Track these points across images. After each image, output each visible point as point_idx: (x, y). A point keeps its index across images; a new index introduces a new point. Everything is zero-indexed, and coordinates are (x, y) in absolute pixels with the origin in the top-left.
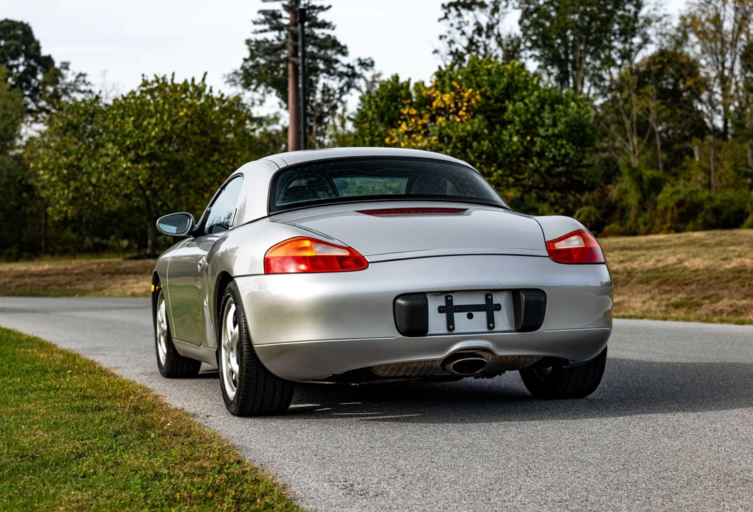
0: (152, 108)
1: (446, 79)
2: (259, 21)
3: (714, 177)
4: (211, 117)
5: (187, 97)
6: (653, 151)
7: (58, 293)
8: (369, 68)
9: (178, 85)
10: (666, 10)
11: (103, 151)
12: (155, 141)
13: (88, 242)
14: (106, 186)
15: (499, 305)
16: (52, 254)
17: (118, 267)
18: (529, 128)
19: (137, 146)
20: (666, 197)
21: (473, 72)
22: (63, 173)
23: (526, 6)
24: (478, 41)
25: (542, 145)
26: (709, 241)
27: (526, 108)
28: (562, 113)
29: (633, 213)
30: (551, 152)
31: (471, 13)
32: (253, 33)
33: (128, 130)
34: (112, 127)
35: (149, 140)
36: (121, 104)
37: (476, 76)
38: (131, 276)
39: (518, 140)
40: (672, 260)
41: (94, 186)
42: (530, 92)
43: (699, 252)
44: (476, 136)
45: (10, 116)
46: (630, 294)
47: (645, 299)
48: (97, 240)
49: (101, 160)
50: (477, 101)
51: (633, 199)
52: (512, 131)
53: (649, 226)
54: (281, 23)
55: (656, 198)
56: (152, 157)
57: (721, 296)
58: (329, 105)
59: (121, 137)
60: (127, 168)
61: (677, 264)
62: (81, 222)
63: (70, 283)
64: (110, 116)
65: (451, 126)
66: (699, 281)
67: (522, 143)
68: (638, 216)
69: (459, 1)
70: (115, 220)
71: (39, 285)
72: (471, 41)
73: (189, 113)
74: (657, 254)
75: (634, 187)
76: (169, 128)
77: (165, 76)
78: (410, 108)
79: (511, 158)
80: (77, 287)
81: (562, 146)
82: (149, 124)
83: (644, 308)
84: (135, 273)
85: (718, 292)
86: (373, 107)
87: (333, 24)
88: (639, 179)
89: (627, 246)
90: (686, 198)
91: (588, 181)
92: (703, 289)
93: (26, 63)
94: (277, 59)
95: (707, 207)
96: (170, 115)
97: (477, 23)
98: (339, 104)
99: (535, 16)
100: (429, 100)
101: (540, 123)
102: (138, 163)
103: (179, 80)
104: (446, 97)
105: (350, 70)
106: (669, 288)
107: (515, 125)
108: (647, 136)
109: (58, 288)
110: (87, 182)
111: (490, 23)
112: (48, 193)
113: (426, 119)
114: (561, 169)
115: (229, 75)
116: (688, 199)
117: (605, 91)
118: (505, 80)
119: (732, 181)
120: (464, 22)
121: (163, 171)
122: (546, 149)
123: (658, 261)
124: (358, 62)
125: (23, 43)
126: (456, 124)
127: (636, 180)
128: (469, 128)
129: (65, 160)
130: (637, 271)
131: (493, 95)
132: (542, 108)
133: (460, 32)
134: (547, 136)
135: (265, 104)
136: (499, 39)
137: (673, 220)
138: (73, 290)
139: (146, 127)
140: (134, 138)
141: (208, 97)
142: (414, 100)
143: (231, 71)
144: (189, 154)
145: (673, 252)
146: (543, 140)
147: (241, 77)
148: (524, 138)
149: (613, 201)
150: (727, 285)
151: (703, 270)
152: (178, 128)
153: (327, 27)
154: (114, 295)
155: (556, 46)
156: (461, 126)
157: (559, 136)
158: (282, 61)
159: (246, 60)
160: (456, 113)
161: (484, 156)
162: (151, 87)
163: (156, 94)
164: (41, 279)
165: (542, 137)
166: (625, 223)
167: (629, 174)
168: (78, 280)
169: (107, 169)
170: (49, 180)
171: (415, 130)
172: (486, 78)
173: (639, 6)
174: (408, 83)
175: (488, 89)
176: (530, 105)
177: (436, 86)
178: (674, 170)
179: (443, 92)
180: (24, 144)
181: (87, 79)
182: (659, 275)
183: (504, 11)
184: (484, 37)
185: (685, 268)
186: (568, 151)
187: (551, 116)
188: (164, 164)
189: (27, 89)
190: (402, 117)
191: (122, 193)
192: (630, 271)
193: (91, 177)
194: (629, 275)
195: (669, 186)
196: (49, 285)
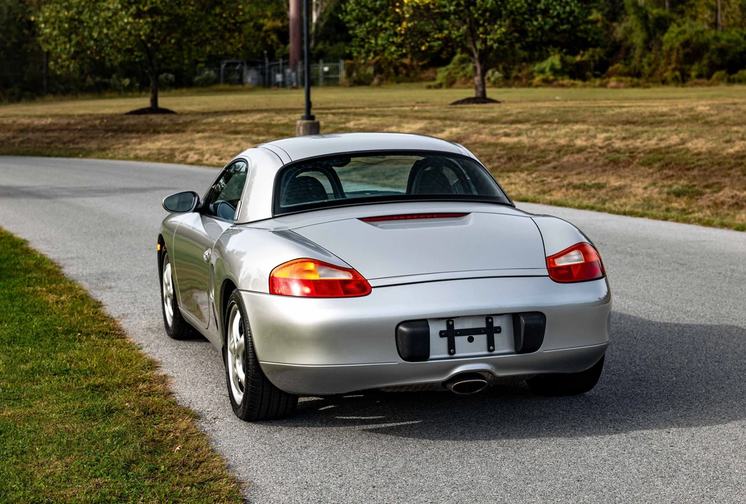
3: (721, 16)
7: (62, 152)
11: (104, 5)
13: (90, 81)
14: (107, 40)
15: (499, 328)
16: (54, 93)
17: (120, 123)
20: (672, 37)
22: (65, 28)
26: (713, 118)
29: (638, 52)
30: (555, 9)
38: (134, 135)
40: (675, 139)
41: (95, 40)
43: (702, 132)
46: (632, 177)
47: (646, 185)
48: (98, 79)
49: (102, 14)
51: (638, 38)
53: (654, 66)
55: (661, 38)
56: (153, 11)
57: (723, 185)
60: (129, 23)
61: (679, 144)
63: (72, 141)
66: (701, 166)
68: (643, 56)
71: (42, 142)
74: (660, 131)
75: (639, 26)
79: (515, 15)
80: (80, 146)
81: (567, 3)
83: (646, 195)
84: (138, 132)
85: (720, 181)
88: (644, 18)
89: (630, 119)
90: (692, 39)
91: (593, 39)
92: (705, 175)
95: (713, 47)
102: (140, 18)
106: (671, 173)
109: (61, 146)
110: (89, 37)
112: (50, 47)
114: (565, 27)
116: (694, 40)
119: (739, 20)
121: (164, 26)
122: (551, 7)
123: (661, 140)
127: (641, 19)
129: (66, 13)
130: (639, 151)
137: (678, 61)
138: (76, 149)
145: (676, 130)
149: (618, 40)
150: (729, 172)
151: (705, 154)
154: (117, 157)
161: (488, 14)
164: (44, 134)
166: (630, 63)
167: (634, 13)
168: (81, 137)
169: (108, 23)
170: (51, 34)
178: (680, 7)
182: (661, 156)
185: (688, 150)
186: (573, 8)
188: (166, 18)
191: (124, 48)
192: (632, 150)
193: (92, 31)
194: (632, 155)
195: (675, 26)
196: (52, 142)
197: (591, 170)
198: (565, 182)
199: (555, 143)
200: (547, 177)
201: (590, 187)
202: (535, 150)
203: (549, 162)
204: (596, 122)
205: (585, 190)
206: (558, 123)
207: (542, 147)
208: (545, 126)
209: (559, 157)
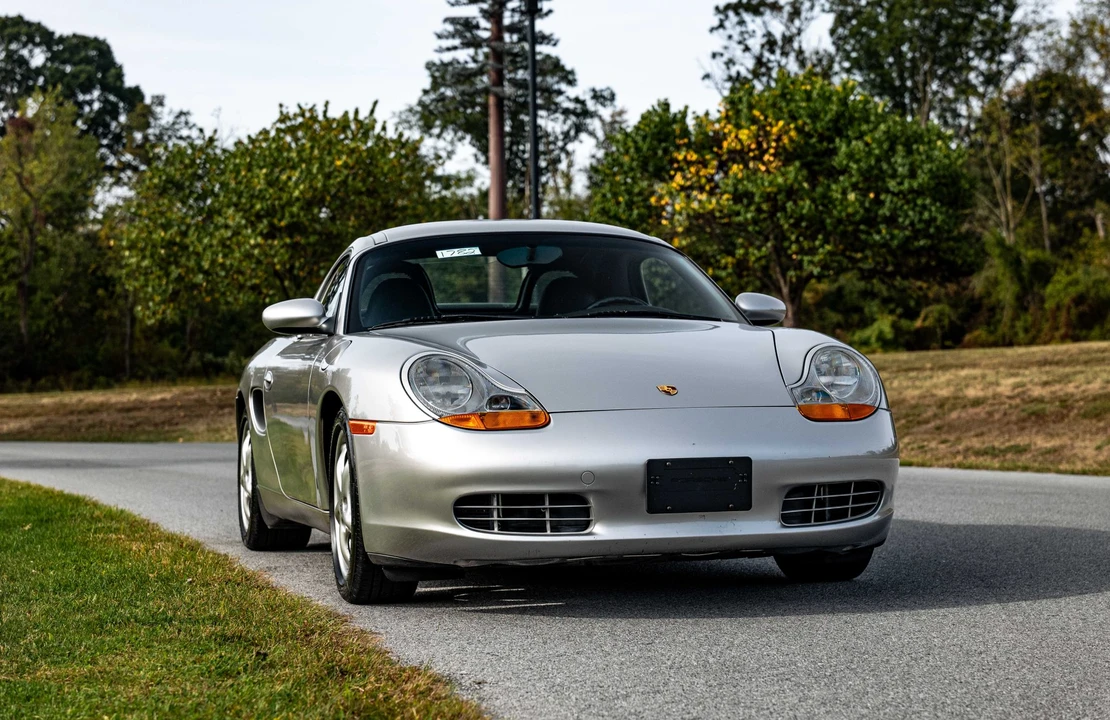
0: (294, 155)
1: (743, 107)
2: (446, 34)
4: (382, 169)
5: (346, 138)
6: (1035, 222)
7: (153, 436)
8: (608, 103)
9: (334, 119)
10: (1051, 12)
11: (220, 220)
12: (298, 204)
13: (194, 360)
14: (223, 273)
16: (142, 379)
18: (872, 180)
19: (270, 213)
20: (1058, 289)
21: (783, 95)
22: (160, 253)
23: (841, 8)
24: (769, 61)
25: (893, 206)
27: (867, 149)
28: (924, 157)
29: (1007, 314)
30: (907, 216)
31: (758, 20)
32: (436, 51)
33: (258, 187)
34: (233, 184)
35: (290, 203)
36: (247, 149)
37: (788, 102)
39: (856, 199)
41: (206, 273)
42: (871, 126)
44: (791, 193)
45: (79, 175)
48: (208, 357)
49: (217, 234)
50: (791, 140)
51: (1007, 293)
52: (847, 184)
53: (1033, 332)
54: (478, 37)
55: (1042, 292)
56: (294, 228)
58: (548, 157)
59: (247, 198)
60: (257, 245)
62: (183, 332)
63: (170, 422)
64: (231, 167)
65: (753, 178)
67: (862, 204)
68: (1015, 318)
69: (740, 2)
70: (233, 329)
71: (122, 425)
72: (759, 61)
73: (350, 162)
74: (1104, 371)
75: (1008, 275)
76: (319, 185)
77: (314, 106)
78: (687, 152)
79: (845, 226)
80: (181, 427)
81: (924, 207)
82: (289, 178)
83: (1101, 458)
86: (632, 150)
87: (555, 37)
88: (1014, 262)
90: (1088, 291)
93: (102, 99)
94: (472, 90)
96: (322, 165)
97: (769, 34)
98: (563, 156)
99: (854, 22)
100: (718, 139)
101: (890, 172)
102: (273, 237)
103: (335, 113)
104: (744, 134)
105: (579, 106)
107: (851, 176)
108: (1027, 199)
109: (151, 429)
110: (196, 268)
111: (788, 34)
112: (137, 284)
113: (712, 168)
114: (922, 243)
115: (401, 113)
116: (1092, 293)
117: (962, 132)
118: (834, 108)
120: (747, 32)
121: (310, 250)
122: (899, 213)
124: (592, 94)
125: (99, 68)
126: (760, 174)
127: (1011, 264)
128: (780, 180)
129: (163, 234)
131: (816, 131)
132: (892, 149)
133: (742, 47)
134: (901, 192)
135: (454, 157)
136: (801, 58)
137: (1069, 324)
138: (174, 432)
139: (286, 183)
140: (267, 200)
141: (379, 138)
142: (693, 139)
143: (404, 108)
144: (351, 223)
146: (895, 199)
147: (418, 116)
148: (865, 195)
149: (976, 295)
152: (333, 185)
153: (546, 41)
155: (886, 66)
156: (767, 179)
157: (919, 192)
158: (478, 92)
159: (426, 92)
160: (759, 158)
161: (804, 224)
162: (293, 122)
163: (300, 134)
164: (125, 415)
165: (894, 194)
166: (996, 329)
167: (1000, 256)
168: (182, 416)
169: (226, 247)
170: (138, 266)
171: (696, 185)
172: (804, 104)
173: (1011, 8)
174: (684, 114)
175: (808, 121)
176: (874, 145)
177: (727, 117)
178: (1065, 249)
179: (738, 127)
180: (100, 216)
181: (192, 120)
183: (809, 15)
184: (777, 56)
186: (934, 214)
187: (907, 161)
188: (312, 239)
189: (105, 136)
190: (675, 165)
191: (249, 284)
192: (1064, 398)
193: (201, 259)
194: (1064, 404)
195: (1063, 273)
196: (138, 424)
197: (999, 429)
198: (961, 447)
199: (933, 395)
200: (929, 441)
201: (1005, 451)
202: (901, 407)
203: (927, 422)
204: (994, 364)
205: (995, 456)
206: (932, 369)
207: (913, 402)
208: (913, 374)
209: (944, 414)
